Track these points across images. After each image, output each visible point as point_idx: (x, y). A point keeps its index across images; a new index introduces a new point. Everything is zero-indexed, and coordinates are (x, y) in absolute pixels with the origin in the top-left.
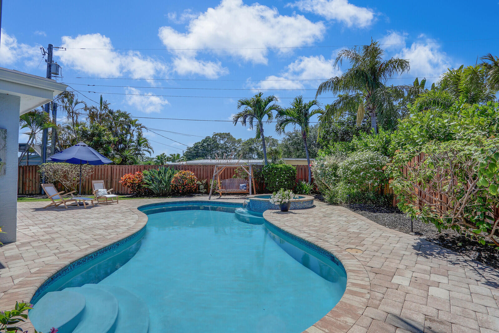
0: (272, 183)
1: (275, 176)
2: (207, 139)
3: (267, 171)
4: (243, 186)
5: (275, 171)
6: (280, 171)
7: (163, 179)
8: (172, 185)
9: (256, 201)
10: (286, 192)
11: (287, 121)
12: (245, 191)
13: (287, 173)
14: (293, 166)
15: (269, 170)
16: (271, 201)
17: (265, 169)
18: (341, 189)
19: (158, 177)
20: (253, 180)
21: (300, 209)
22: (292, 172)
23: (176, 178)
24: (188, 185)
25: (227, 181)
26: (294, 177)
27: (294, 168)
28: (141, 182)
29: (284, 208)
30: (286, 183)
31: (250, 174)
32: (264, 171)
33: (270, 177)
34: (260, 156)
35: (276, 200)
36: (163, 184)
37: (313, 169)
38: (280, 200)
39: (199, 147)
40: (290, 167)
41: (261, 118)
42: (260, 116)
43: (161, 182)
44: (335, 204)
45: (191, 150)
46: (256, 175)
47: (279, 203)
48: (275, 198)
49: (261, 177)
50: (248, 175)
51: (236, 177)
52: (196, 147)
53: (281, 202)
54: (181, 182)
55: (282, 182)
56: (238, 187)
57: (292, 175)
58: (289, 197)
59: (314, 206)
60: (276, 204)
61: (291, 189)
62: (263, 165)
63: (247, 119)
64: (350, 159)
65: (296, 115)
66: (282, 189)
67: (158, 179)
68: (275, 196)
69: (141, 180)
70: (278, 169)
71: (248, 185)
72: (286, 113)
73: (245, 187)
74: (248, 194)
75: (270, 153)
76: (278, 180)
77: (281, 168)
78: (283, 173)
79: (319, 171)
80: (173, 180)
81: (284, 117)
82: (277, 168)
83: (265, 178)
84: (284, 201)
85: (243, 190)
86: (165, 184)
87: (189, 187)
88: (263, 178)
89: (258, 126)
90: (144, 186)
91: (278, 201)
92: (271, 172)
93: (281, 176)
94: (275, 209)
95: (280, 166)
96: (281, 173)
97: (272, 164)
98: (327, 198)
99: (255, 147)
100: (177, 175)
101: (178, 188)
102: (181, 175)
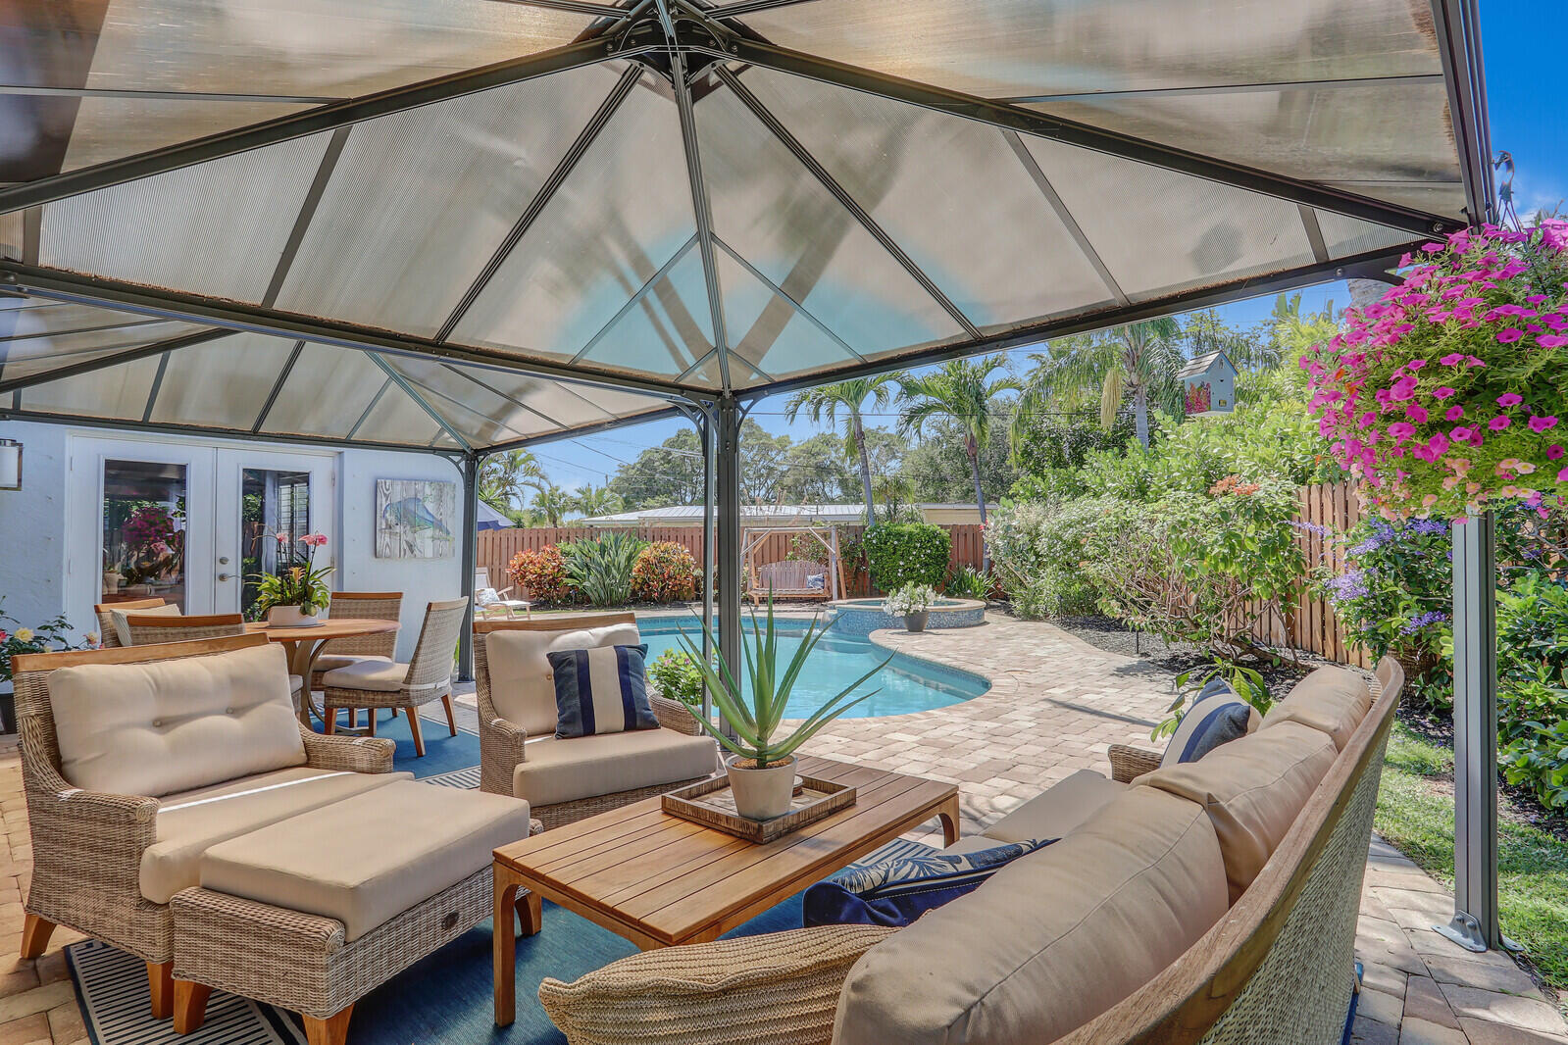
0: (887, 572)
1: (894, 553)
2: (682, 438)
3: (874, 542)
4: (816, 580)
5: (896, 543)
6: (907, 543)
7: (614, 565)
8: (636, 579)
9: (852, 611)
10: (920, 590)
11: (926, 409)
12: (821, 592)
13: (926, 548)
14: (942, 527)
15: (880, 540)
16: (885, 608)
17: (869, 536)
18: (1049, 584)
19: (598, 558)
20: (840, 565)
21: (949, 628)
22: (937, 543)
23: (646, 561)
24: (676, 579)
25: (774, 567)
26: (944, 556)
27: (945, 533)
28: (558, 572)
29: (915, 623)
30: (923, 571)
31: (834, 549)
32: (866, 542)
33: (881, 557)
34: (851, 493)
35: (896, 606)
36: (614, 577)
37: (988, 537)
38: (906, 606)
39: (657, 464)
40: (934, 532)
41: (858, 404)
42: (855, 398)
43: (607, 569)
44: (1034, 618)
45: (632, 472)
46: (848, 553)
47: (903, 613)
48: (895, 603)
49: (858, 558)
50: (826, 551)
51: (794, 558)
52: (647, 464)
53: (907, 611)
54: (657, 571)
55: (913, 569)
56: (802, 582)
57: (938, 550)
58: (925, 599)
59: (985, 623)
60: (898, 614)
61: (928, 583)
62: (864, 527)
63: (823, 410)
64: (1063, 516)
65: (950, 393)
66: (910, 583)
67: (600, 565)
68: (895, 598)
69: (558, 566)
70: (903, 536)
71: (829, 578)
72: (924, 389)
73: (820, 583)
74: (831, 599)
75: (882, 490)
76: (901, 563)
77: (910, 534)
78: (915, 548)
79: (999, 542)
80: (637, 566)
81: (920, 400)
82: (900, 535)
83: (871, 559)
84: (914, 607)
85: (818, 590)
86: (618, 577)
87: (676, 585)
88: (864, 559)
89: (849, 422)
90: (566, 580)
91: (901, 609)
92: (886, 543)
93: (910, 554)
94: (896, 628)
95: (908, 527)
96: (910, 547)
97: (886, 524)
98: (1018, 606)
99: (832, 462)
100: (647, 551)
101: (649, 586)
102: (658, 553)
